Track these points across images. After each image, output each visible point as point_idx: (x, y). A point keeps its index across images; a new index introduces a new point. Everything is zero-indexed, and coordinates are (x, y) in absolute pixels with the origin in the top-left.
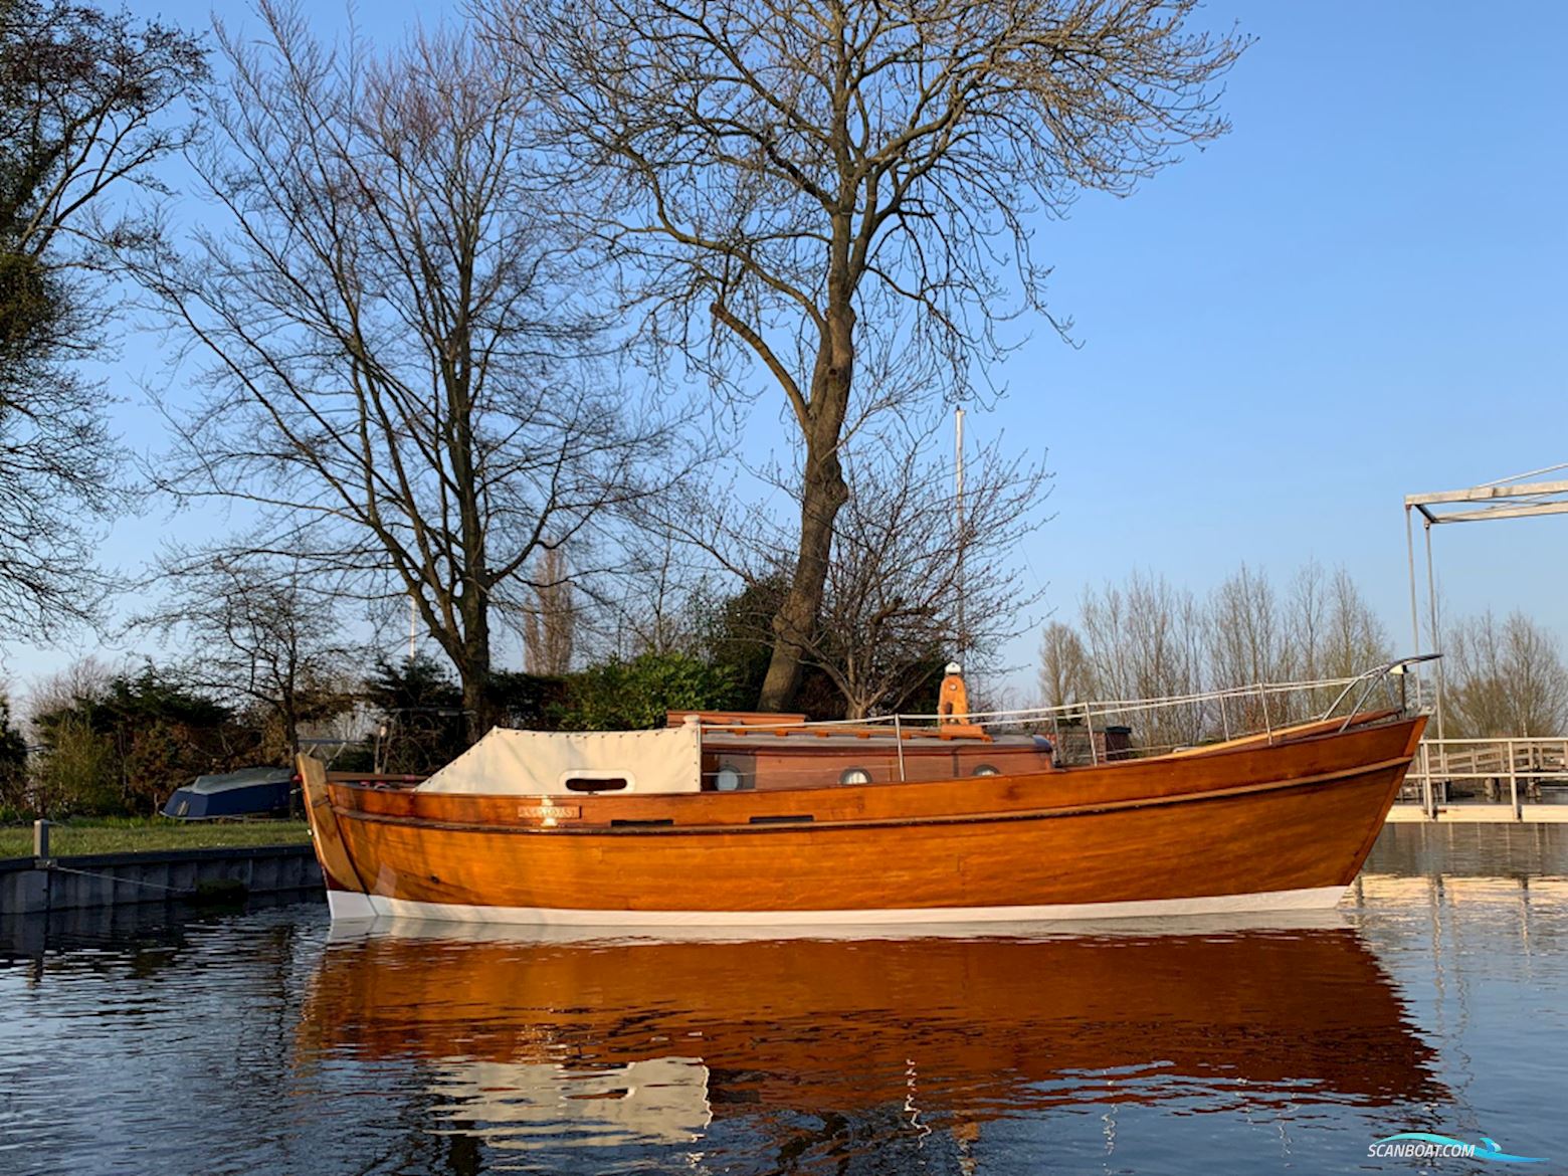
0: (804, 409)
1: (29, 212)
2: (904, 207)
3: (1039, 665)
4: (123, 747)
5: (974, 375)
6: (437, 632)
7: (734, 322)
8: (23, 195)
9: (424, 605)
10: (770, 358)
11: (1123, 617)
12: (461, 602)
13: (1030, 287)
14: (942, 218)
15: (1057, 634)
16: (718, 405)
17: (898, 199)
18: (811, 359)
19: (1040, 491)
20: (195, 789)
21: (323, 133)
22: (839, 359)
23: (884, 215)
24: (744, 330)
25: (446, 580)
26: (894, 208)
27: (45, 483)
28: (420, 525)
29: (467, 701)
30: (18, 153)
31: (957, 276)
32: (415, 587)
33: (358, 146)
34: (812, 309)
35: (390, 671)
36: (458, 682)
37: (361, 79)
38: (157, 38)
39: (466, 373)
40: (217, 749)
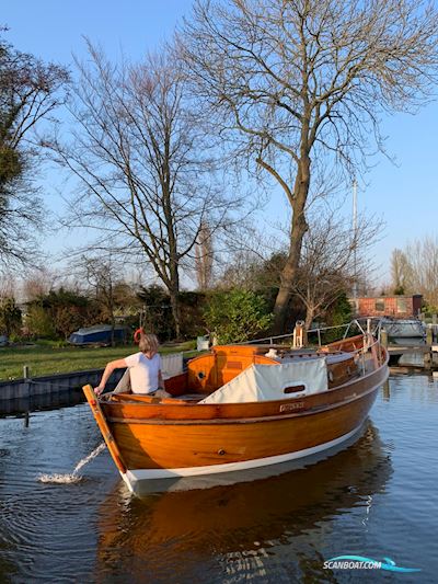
0: (291, 196)
1: (11, 131)
2: (331, 114)
3: (390, 265)
4: (54, 314)
5: (358, 179)
6: (161, 275)
7: (265, 165)
8: (9, 125)
9: (156, 266)
10: (278, 178)
11: (421, 251)
12: (169, 265)
13: (379, 144)
14: (346, 117)
15: (397, 253)
16: (261, 190)
17: (328, 112)
18: (295, 174)
19: (380, 229)
20: (79, 333)
21: (114, 95)
22: (304, 178)
23: (323, 118)
24: (269, 168)
25: (162, 258)
26: (327, 115)
27: (22, 222)
28: (153, 237)
29: (172, 301)
30: (7, 110)
31: (352, 140)
32: (152, 259)
33: (127, 98)
34: (295, 157)
35: (144, 290)
36: (168, 293)
37: (127, 73)
38: (52, 68)
39: (168, 181)
40: (86, 315)
